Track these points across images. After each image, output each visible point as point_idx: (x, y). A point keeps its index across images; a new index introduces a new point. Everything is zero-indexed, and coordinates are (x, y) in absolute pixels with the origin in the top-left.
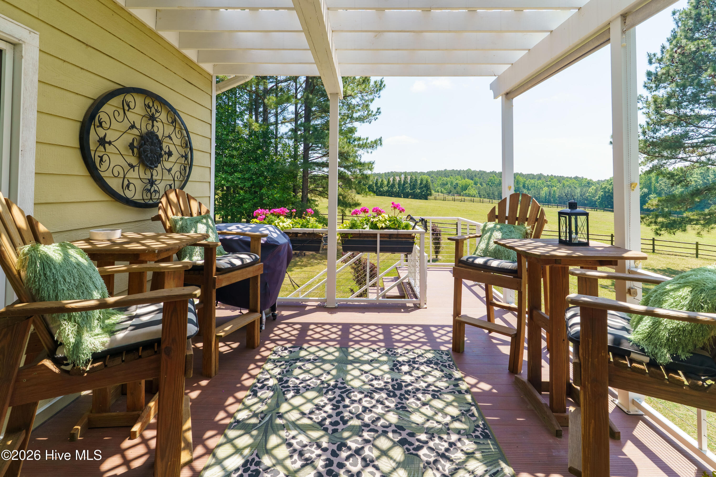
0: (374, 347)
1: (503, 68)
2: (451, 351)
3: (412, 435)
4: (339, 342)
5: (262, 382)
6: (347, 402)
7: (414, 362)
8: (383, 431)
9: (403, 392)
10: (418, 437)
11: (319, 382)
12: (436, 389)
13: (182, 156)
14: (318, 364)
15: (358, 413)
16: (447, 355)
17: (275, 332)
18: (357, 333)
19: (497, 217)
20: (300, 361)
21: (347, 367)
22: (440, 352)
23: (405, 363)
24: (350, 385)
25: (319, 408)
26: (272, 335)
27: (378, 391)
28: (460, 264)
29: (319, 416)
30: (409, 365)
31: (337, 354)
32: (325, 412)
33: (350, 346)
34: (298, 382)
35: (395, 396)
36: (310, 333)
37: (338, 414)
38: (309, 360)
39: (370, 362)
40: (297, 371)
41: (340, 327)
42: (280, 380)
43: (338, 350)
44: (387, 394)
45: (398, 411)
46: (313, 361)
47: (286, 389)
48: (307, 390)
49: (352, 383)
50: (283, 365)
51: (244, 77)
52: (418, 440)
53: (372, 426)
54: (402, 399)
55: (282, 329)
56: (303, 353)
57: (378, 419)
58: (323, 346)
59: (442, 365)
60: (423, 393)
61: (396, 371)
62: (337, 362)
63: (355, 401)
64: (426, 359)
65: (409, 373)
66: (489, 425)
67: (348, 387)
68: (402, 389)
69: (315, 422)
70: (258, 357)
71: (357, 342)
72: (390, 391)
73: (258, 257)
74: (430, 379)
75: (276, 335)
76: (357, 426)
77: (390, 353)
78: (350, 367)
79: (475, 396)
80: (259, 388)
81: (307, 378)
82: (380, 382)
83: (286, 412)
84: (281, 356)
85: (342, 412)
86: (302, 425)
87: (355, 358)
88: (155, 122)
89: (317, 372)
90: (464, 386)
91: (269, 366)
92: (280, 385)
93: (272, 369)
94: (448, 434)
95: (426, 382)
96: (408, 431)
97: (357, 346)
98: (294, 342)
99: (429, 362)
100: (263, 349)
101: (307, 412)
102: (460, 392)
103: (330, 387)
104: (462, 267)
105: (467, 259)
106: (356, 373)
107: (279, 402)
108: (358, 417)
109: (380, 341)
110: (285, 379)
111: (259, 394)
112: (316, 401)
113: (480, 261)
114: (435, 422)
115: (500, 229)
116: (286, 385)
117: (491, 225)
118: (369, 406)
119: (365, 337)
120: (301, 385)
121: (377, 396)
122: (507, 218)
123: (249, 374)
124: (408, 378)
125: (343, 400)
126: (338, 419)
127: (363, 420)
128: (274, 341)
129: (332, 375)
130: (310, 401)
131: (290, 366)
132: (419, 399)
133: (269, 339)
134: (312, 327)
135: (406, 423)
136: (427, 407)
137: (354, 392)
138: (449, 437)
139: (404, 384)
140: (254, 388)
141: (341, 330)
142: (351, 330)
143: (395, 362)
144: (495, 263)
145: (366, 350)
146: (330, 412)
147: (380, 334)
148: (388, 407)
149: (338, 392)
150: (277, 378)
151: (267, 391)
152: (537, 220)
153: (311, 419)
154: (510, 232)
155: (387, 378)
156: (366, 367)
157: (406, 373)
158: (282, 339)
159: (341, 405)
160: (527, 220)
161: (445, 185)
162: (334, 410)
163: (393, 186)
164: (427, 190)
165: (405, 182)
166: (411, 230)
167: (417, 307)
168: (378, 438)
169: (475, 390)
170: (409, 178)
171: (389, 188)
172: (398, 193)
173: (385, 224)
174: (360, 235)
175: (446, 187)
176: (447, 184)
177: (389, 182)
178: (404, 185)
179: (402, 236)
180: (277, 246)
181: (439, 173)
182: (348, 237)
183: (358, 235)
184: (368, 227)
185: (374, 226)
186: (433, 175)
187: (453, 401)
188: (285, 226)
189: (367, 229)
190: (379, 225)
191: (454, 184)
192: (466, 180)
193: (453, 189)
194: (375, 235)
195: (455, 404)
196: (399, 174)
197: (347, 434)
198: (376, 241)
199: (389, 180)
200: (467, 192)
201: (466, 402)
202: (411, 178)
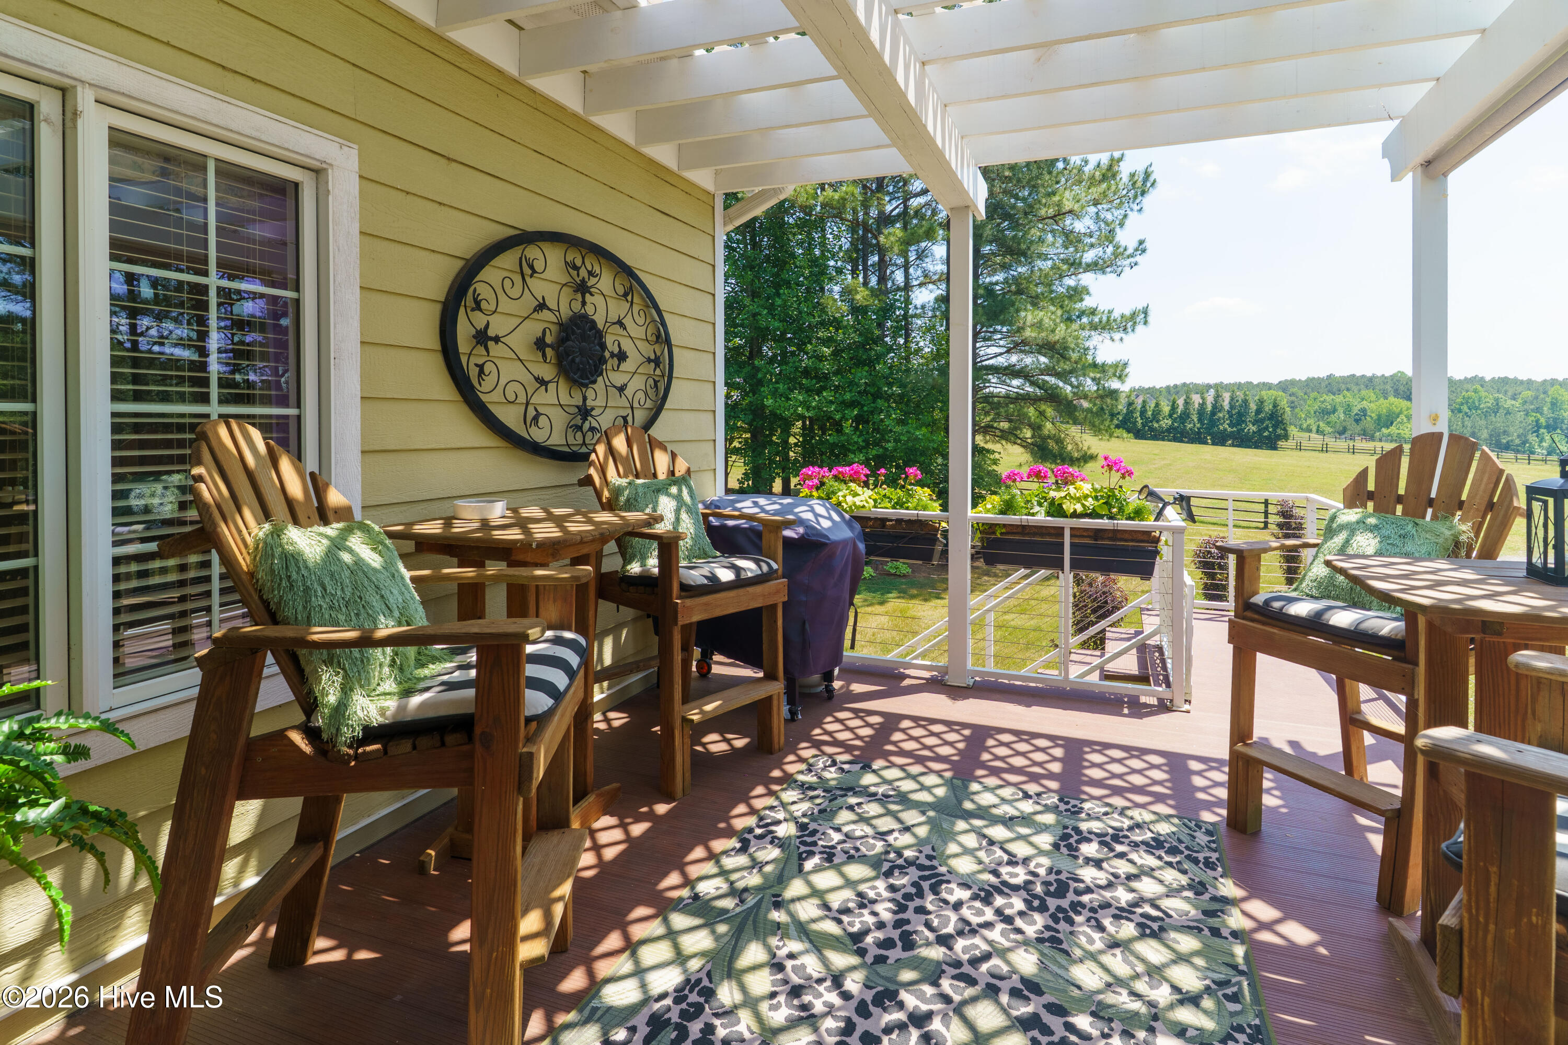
0: (1032, 788)
1: (1415, 94)
2: (1223, 828)
3: (1057, 1010)
4: (955, 766)
5: (768, 825)
6: (929, 902)
7: (1117, 839)
8: (989, 986)
9: (1065, 903)
10: (1071, 1019)
11: (879, 846)
12: (1154, 913)
13: (649, 360)
14: (894, 807)
15: (944, 931)
16: (1209, 833)
17: (826, 726)
18: (1002, 751)
19: (1371, 496)
20: (856, 794)
21: (954, 824)
22: (1192, 824)
23: (1092, 836)
24: (947, 865)
25: (864, 902)
26: (817, 731)
27: (1006, 890)
28: (1249, 614)
29: (857, 920)
30: (1102, 843)
31: (941, 792)
32: (875, 914)
33: (976, 779)
34: (836, 837)
35: (1043, 908)
36: (897, 736)
37: (898, 924)
38: (875, 794)
39: (1008, 822)
40: (844, 816)
41: (967, 732)
42: (802, 827)
43: (947, 783)
44: (1025, 900)
45: (1041, 946)
46: (883, 800)
47: (808, 848)
48: (851, 858)
49: (953, 862)
50: (817, 797)
51: (776, 191)
52: (1070, 1027)
53: (967, 969)
54: (1056, 920)
55: (841, 721)
56: (868, 779)
57: (987, 957)
58: (916, 769)
59: (1188, 857)
60: (1116, 917)
61: (1064, 850)
62: (934, 809)
63: (946, 902)
64: (1150, 835)
65: (1098, 863)
66: (1272, 1035)
67: (943, 869)
68: (1065, 897)
69: (845, 930)
70: (776, 773)
71: (995, 772)
72: (1035, 896)
73: (775, 567)
74: (1147, 887)
75: (827, 733)
76: (931, 961)
77: (1064, 808)
78: (961, 825)
79: (1256, 949)
80: (755, 837)
81: (858, 833)
82: (1020, 870)
83: (793, 901)
84: (820, 778)
85: (908, 922)
86: (815, 931)
87: (980, 807)
88: (587, 295)
89: (886, 824)
90: (1235, 920)
91: (790, 795)
92: (798, 837)
93: (794, 803)
94: (1151, 1030)
95: (1133, 890)
96: (1048, 998)
97: (992, 781)
98: (856, 753)
99: (1156, 845)
100: (791, 758)
101: (835, 905)
102: (1215, 932)
103: (900, 862)
104: (1253, 620)
105: (1267, 602)
106: (970, 841)
107: (786, 873)
108: (945, 941)
109: (1051, 776)
110: (812, 826)
111: (752, 850)
112: (863, 888)
113: (1302, 609)
114: (1125, 992)
115: (1373, 529)
116: (809, 840)
117: (1351, 516)
118: (975, 920)
119: (1018, 762)
120: (839, 847)
121: (999, 901)
122: (1399, 499)
123: (750, 806)
124: (1089, 874)
125: (920, 894)
126: (895, 934)
127: (950, 948)
128: (817, 745)
129: (914, 835)
130: (850, 883)
131: (830, 801)
132: (1101, 928)
133: (809, 739)
134: (906, 724)
135: (1049, 977)
136: (1118, 951)
137: (948, 882)
138: (1150, 1039)
139: (1073, 885)
140: (747, 836)
141: (966, 739)
142: (990, 742)
143: (1069, 831)
144: (1343, 618)
145: (1007, 792)
146: (886, 916)
147: (1055, 759)
148: (1019, 931)
149: (914, 874)
150: (797, 823)
151: (769, 846)
152: (1491, 506)
153: (839, 922)
154: (1402, 536)
155: (1042, 865)
156: (998, 832)
157: (1088, 860)
158: (836, 743)
159: (912, 905)
160: (1461, 505)
161: (1329, 413)
162: (895, 913)
163: (1185, 416)
164: (1275, 427)
165: (1216, 407)
166: (1149, 523)
167: (1164, 707)
168: (974, 1000)
169: (1265, 936)
170: (1227, 396)
171: (1174, 420)
172: (1199, 433)
173: (1083, 505)
174: (1024, 529)
175: (1333, 418)
176: (1334, 411)
177: (1174, 408)
178: (1213, 413)
179: (1126, 536)
180: (825, 544)
181: (1312, 385)
182: (994, 533)
183: (1019, 530)
184: (1043, 511)
185: (1056, 509)
186: (1295, 390)
187: (1197, 953)
188: (858, 503)
189: (1040, 516)
190: (1069, 507)
191: (1355, 410)
192: (1392, 399)
193: (1350, 424)
194: (1059, 531)
195: (1199, 962)
196: (1202, 389)
197: (907, 975)
198: (1062, 544)
199: (1174, 402)
200: (1393, 430)
201: (1228, 960)
202: (1232, 399)
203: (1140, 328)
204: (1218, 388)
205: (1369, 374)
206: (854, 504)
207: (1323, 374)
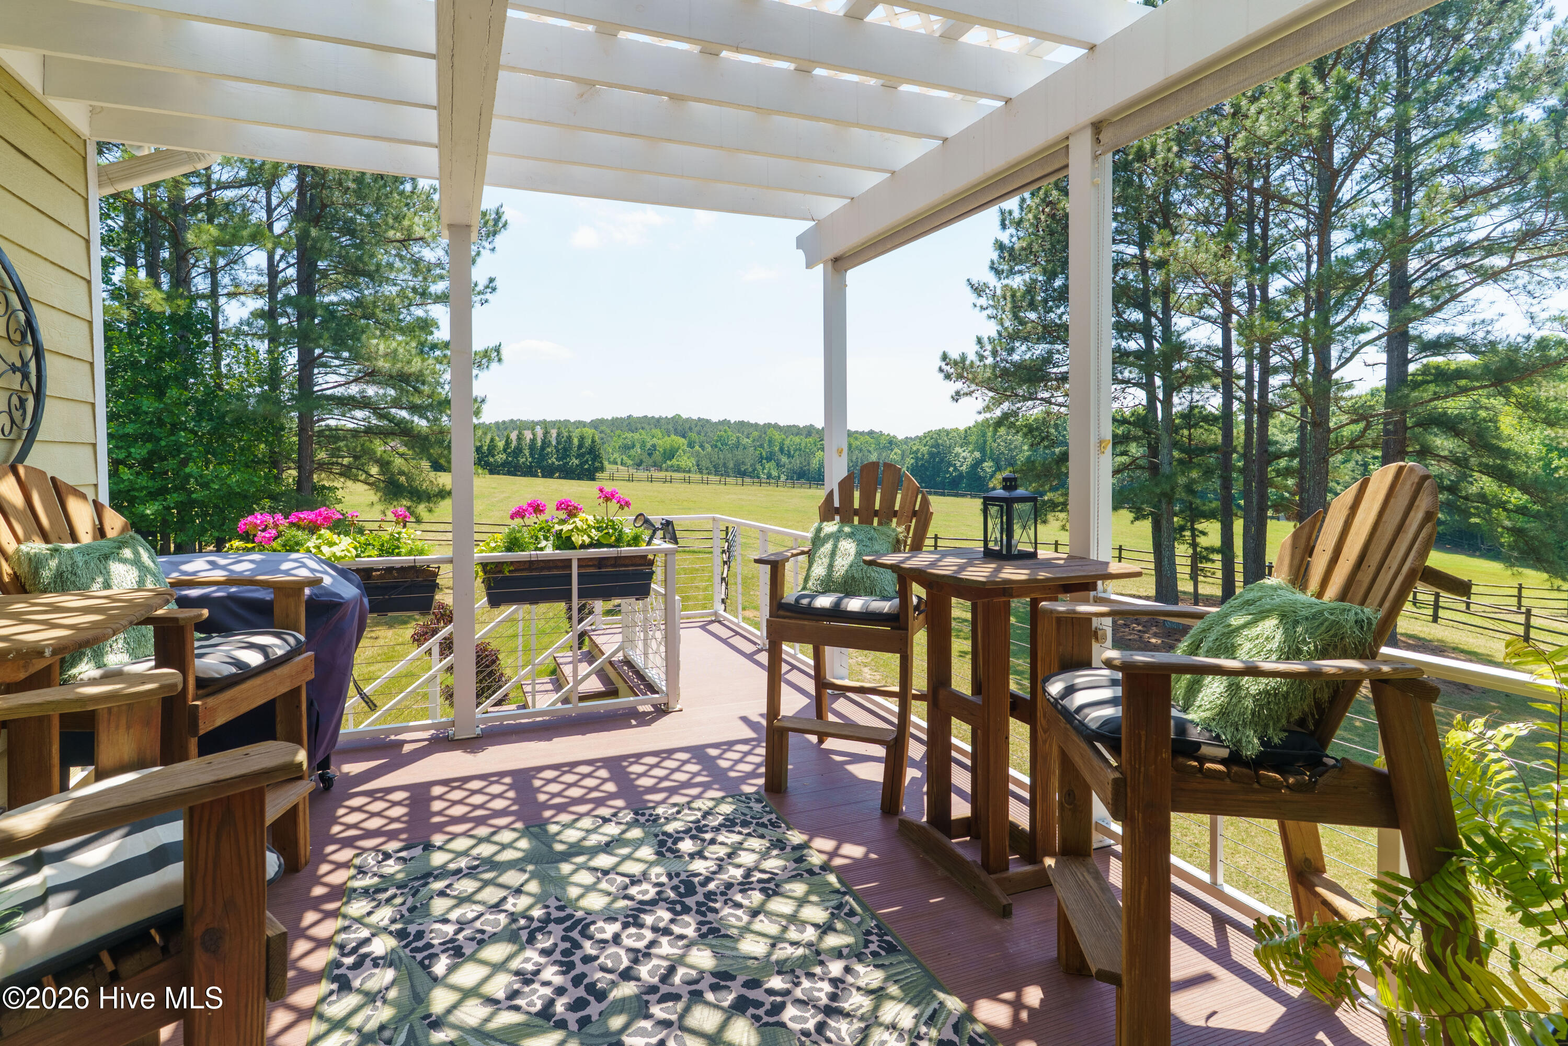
0: (605, 812)
1: (831, 206)
2: (763, 792)
3: (754, 984)
4: (519, 816)
5: (354, 950)
6: (589, 948)
7: (700, 829)
8: (692, 993)
9: (700, 897)
10: (767, 986)
11: (503, 918)
12: (765, 876)
13: (14, 369)
14: (488, 876)
15: (622, 967)
16: (758, 801)
17: (343, 820)
18: (554, 788)
19: (837, 511)
20: (437, 878)
21: (558, 869)
22: (743, 798)
23: (681, 835)
24: (581, 909)
25: (527, 978)
26: (336, 829)
27: (648, 908)
28: (781, 613)
29: (534, 998)
30: (693, 837)
31: (524, 844)
32: (546, 984)
33: (548, 821)
34: (450, 929)
35: (686, 910)
36: (437, 806)
37: (577, 981)
38: (458, 871)
39: (607, 847)
40: (439, 906)
41: (508, 780)
42: (401, 935)
43: (525, 833)
44: (668, 909)
45: (707, 941)
46: (471, 872)
47: (426, 953)
48: (481, 943)
49: (584, 903)
50: (394, 896)
51: (191, 157)
52: (771, 992)
53: (664, 989)
54: (704, 914)
55: (359, 809)
56: (438, 859)
57: (672, 970)
58: (483, 831)
59: (757, 824)
60: (741, 891)
61: (668, 854)
62: (530, 863)
63: (605, 941)
64: (721, 818)
65: (700, 854)
66: (889, 926)
67: (579, 914)
68: (696, 893)
69: (528, 1013)
70: (318, 891)
71: (561, 808)
72: (674, 902)
73: (302, 638)
74: (747, 859)
75: (349, 827)
76: (630, 998)
77: (642, 819)
78: (566, 868)
79: (840, 871)
80: (349, 968)
81: (471, 915)
82: (645, 886)
83: (449, 1011)
84: (381, 876)
85: (584, 975)
86: (498, 1030)
87: (571, 845)
89: (491, 895)
90: (816, 859)
91: (358, 908)
92: (405, 947)
93: (369, 914)
94: (822, 963)
95: (739, 866)
96: (741, 979)
97: (564, 818)
98: (404, 836)
99: (729, 824)
100: (324, 868)
101: (501, 995)
102: (811, 872)
103: (536, 924)
104: (784, 617)
105: (797, 600)
106: (585, 878)
107: (419, 989)
108: (627, 975)
109: (612, 796)
110: (412, 929)
111: (356, 983)
112: (515, 964)
113: (824, 602)
114: (787, 945)
115: (850, 536)
116: (420, 944)
117: (830, 527)
118: (641, 945)
119: (575, 792)
120: (460, 937)
121: (649, 919)
122: (856, 512)
123: (311, 938)
124: (699, 866)
125: (578, 946)
126: (581, 992)
127: (638, 979)
128: (348, 843)
129: (529, 894)
130: (498, 967)
131: (414, 895)
132: (738, 905)
133: (333, 840)
134: (437, 790)
135: (731, 962)
136: (761, 917)
137: (594, 923)
138: (825, 970)
139: (696, 880)
140: (336, 972)
141: (511, 787)
142: (537, 783)
143: (661, 837)
144: (854, 604)
145: (586, 823)
146: (558, 980)
147: (605, 781)
148: (681, 937)
149: (557, 930)
150: (391, 933)
151: (377, 971)
152: (915, 513)
153: (517, 1008)
155: (658, 873)
156: (604, 861)
157: (692, 856)
158: (370, 834)
159: (576, 958)
160: (895, 514)
161: (629, 448)
162: (563, 973)
163: (518, 451)
164: (594, 460)
165: (546, 443)
166: (643, 547)
167: (662, 711)
168: (687, 1010)
169: (838, 862)
170: (554, 433)
171: (508, 455)
172: (531, 467)
173: (589, 536)
174: (531, 565)
175: (632, 452)
176: (633, 446)
177: (508, 443)
178: (543, 448)
179: (627, 562)
180: (340, 604)
181: (616, 423)
182: (501, 572)
183: (527, 566)
184: (550, 544)
185: (564, 542)
186: (603, 428)
187: (808, 893)
188: (338, 554)
189: (549, 550)
190: (577, 539)
191: (648, 446)
192: (673, 437)
193: (645, 457)
194: (567, 563)
195: (814, 898)
196: (532, 425)
197: (616, 1022)
198: (570, 576)
199: (508, 437)
200: (674, 462)
201: (830, 889)
202: (558, 435)
203: (494, 365)
204: (545, 425)
205: (657, 416)
206: (334, 555)
207: (624, 415)
